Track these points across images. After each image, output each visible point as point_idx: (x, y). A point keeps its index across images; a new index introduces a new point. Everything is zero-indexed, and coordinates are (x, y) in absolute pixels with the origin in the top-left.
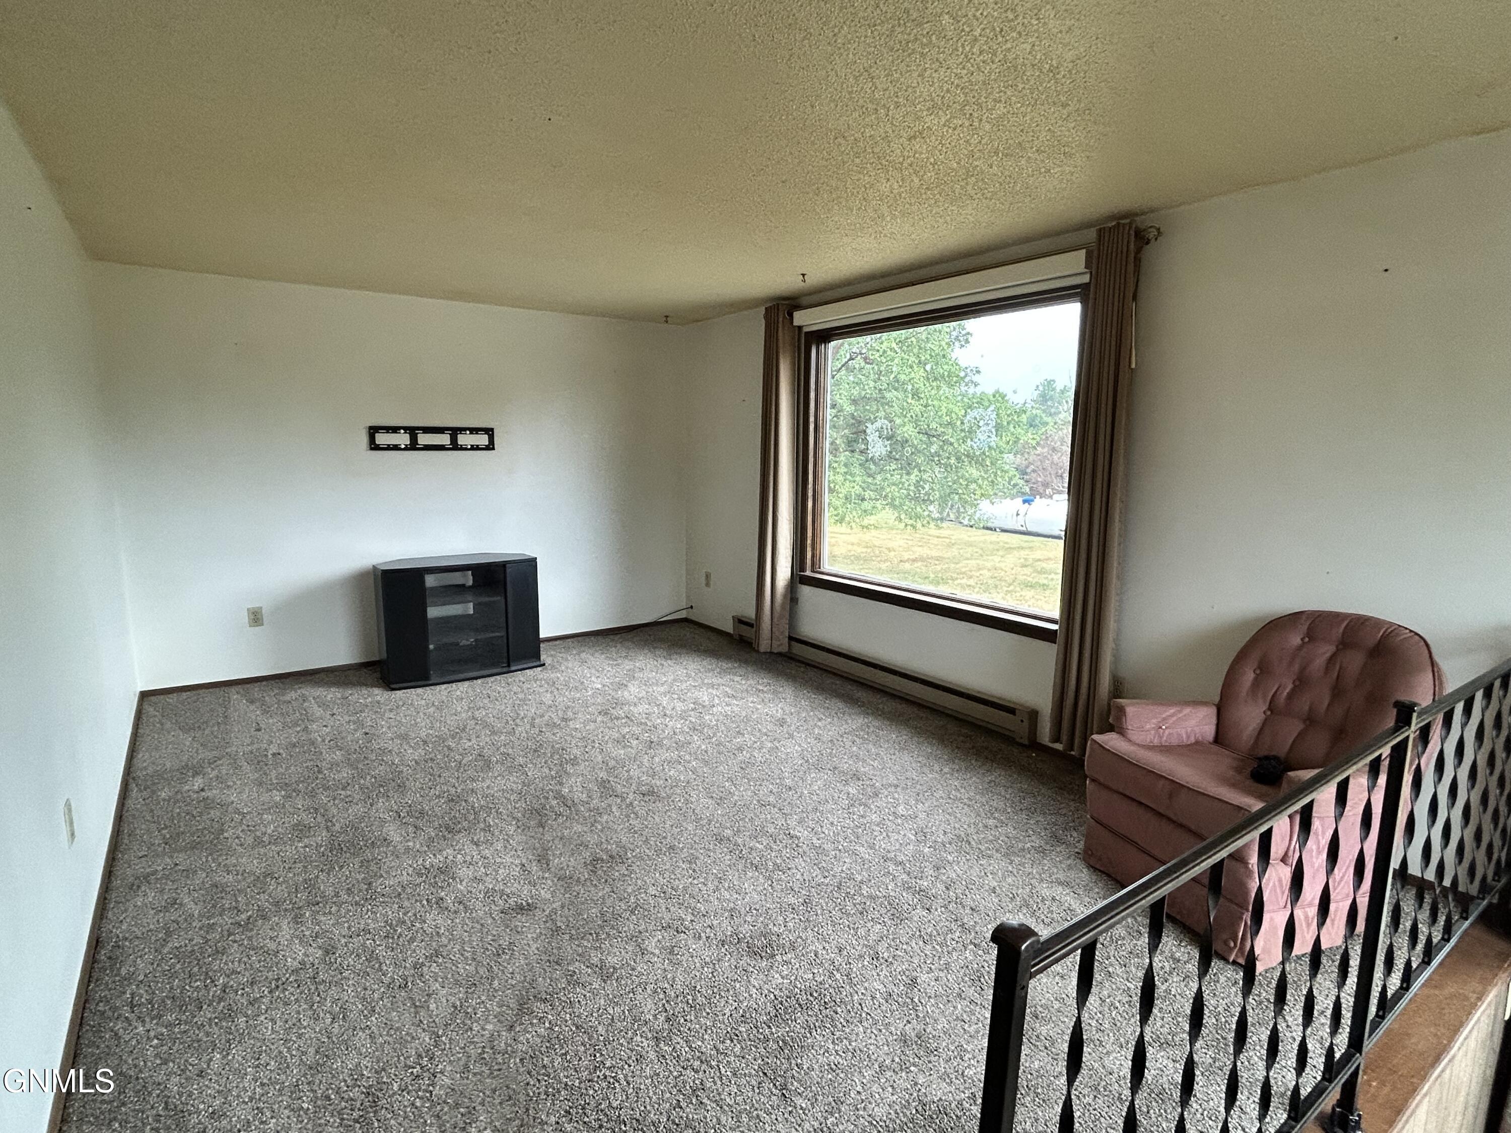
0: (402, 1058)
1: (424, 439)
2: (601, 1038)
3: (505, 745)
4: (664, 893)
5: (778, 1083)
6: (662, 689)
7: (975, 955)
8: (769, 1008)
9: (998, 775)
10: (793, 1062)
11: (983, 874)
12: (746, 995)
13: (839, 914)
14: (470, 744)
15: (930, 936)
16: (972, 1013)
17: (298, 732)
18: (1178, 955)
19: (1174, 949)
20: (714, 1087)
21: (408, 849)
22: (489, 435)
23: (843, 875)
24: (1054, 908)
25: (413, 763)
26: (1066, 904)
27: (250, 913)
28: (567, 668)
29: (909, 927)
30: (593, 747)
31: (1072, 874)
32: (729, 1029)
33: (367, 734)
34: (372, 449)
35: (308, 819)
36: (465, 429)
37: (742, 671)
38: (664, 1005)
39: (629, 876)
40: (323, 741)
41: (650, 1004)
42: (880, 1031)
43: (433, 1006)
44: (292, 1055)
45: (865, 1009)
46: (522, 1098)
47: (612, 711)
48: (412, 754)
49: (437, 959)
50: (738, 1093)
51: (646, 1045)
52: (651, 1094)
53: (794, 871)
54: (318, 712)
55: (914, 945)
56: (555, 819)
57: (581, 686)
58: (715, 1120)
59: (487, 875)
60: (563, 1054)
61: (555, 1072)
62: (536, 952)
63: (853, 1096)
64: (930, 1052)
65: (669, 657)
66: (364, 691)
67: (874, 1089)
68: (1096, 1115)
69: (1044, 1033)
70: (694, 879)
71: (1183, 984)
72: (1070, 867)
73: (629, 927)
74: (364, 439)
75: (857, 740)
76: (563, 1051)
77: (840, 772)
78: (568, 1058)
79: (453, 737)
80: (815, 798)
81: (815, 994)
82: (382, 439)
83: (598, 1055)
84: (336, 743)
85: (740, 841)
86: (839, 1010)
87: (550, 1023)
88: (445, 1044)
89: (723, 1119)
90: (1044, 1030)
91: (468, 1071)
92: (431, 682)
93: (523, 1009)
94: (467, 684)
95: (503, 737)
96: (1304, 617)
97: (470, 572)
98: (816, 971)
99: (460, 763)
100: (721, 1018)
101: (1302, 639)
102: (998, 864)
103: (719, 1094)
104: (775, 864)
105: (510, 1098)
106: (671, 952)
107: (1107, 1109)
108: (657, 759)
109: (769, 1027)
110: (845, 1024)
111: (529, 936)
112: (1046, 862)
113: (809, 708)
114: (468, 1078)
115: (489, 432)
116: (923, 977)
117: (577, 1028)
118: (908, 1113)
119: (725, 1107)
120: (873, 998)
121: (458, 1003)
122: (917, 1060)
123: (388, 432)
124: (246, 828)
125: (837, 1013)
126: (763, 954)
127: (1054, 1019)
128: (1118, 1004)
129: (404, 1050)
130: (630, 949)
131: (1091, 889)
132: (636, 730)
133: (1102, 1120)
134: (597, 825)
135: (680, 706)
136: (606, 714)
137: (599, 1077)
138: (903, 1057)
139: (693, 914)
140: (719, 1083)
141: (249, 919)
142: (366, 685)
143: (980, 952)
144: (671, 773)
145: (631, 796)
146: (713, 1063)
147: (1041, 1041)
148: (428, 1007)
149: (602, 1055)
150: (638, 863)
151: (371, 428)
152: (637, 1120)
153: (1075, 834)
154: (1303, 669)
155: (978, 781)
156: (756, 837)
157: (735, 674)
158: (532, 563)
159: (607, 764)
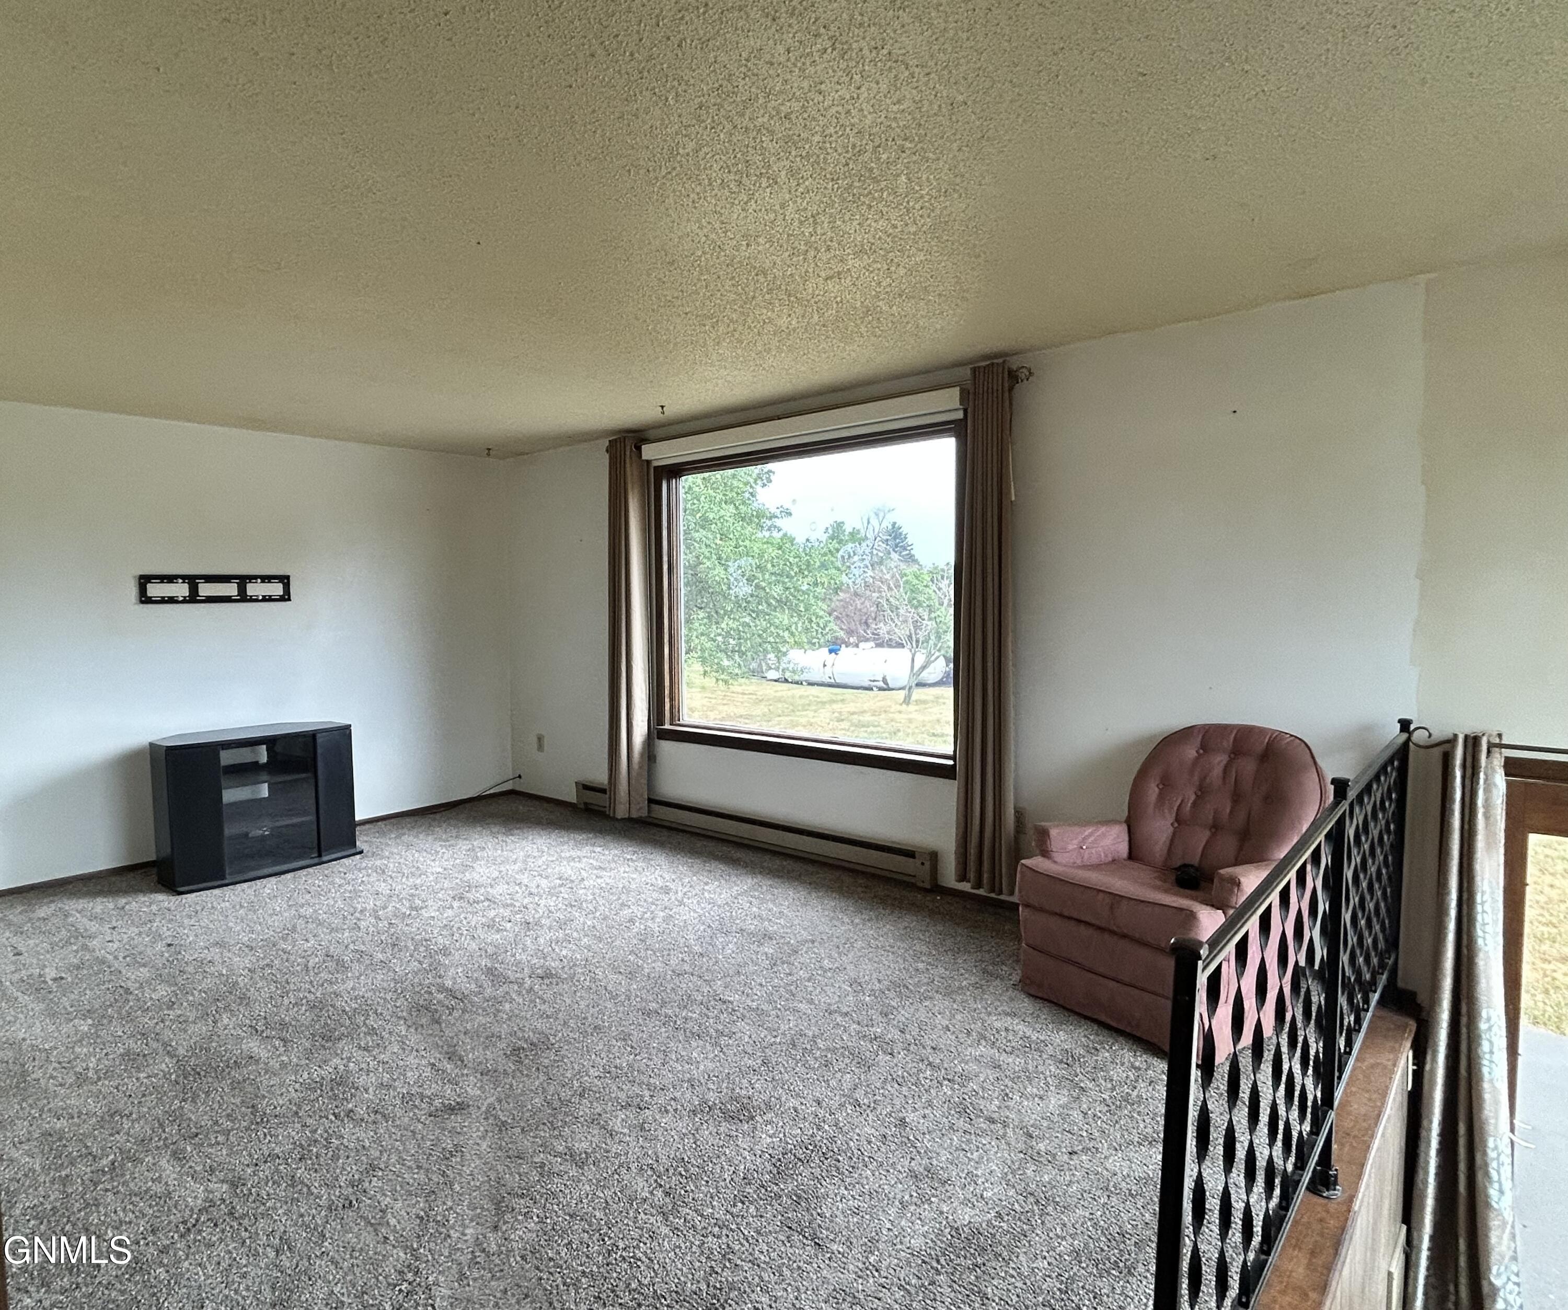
0: (381, 1278)
1: (206, 590)
2: (603, 1222)
3: (353, 942)
4: (609, 1072)
5: (807, 1235)
6: (516, 867)
7: (952, 1089)
8: (769, 1167)
9: (909, 920)
10: (814, 1213)
11: (931, 1015)
12: (740, 1158)
13: (803, 1070)
14: (309, 945)
15: (903, 1077)
16: (969, 1142)
17: (77, 951)
18: (1137, 1064)
19: (1132, 1060)
20: (743, 1249)
21: (283, 1065)
22: (284, 584)
23: (793, 1032)
24: (1011, 1037)
25: (246, 971)
26: (1021, 1033)
27: (112, 1157)
28: (392, 853)
29: (879, 1073)
30: (462, 934)
31: (1016, 1005)
32: (736, 1193)
33: (169, 945)
34: (142, 602)
35: (135, 1046)
36: (255, 577)
37: (600, 841)
38: (656, 1181)
39: (562, 1061)
40: (116, 958)
41: (641, 1182)
42: (888, 1171)
43: (393, 1222)
44: (243, 1298)
45: (866, 1153)
46: (539, 1292)
47: (468, 895)
48: (240, 963)
49: (375, 1173)
50: (770, 1250)
51: (656, 1221)
52: (680, 1266)
53: (739, 1035)
54: (94, 927)
55: (890, 1089)
56: (450, 1014)
57: (418, 872)
58: (757, 1279)
59: (395, 1080)
60: (566, 1245)
61: (566, 1262)
62: (489, 1150)
63: (884, 1232)
64: (944, 1183)
65: (509, 833)
66: (142, 898)
67: (903, 1223)
68: (1114, 1212)
69: (1043, 1149)
70: (636, 1055)
71: (1150, 1088)
72: (1012, 999)
73: (584, 1109)
74: (132, 591)
75: (753, 900)
76: (566, 1241)
77: (749, 934)
78: (574, 1247)
79: (284, 939)
80: (733, 961)
81: (811, 1148)
82: (154, 590)
83: (606, 1239)
84: (135, 959)
85: (670, 1012)
86: (841, 1159)
87: (538, 1217)
88: (427, 1256)
89: (766, 1277)
90: (1042, 1146)
91: (466, 1278)
92: (226, 881)
93: (500, 1207)
94: (273, 880)
95: (346, 934)
96: (1196, 731)
97: (265, 747)
98: (802, 1126)
99: (306, 966)
100: (723, 1184)
101: (1197, 752)
102: (940, 1003)
103: (751, 1254)
104: (717, 1031)
105: (527, 1296)
106: (642, 1129)
107: (1122, 1205)
108: (542, 941)
109: (777, 1184)
110: (851, 1169)
111: (474, 1135)
112: (986, 996)
113: (690, 874)
114: (469, 1285)
115: (285, 580)
116: (911, 1117)
117: (571, 1216)
118: (945, 1239)
119: (762, 1265)
120: (869, 1142)
121: (422, 1213)
122: (933, 1191)
123: (162, 582)
124: (57, 1065)
125: (839, 1161)
126: (742, 1117)
127: (1047, 1135)
128: (1099, 1114)
129: (380, 1271)
130: (596, 1132)
131: (1038, 1016)
132: (507, 913)
133: (1122, 1214)
134: (501, 1014)
135: (544, 883)
136: (461, 898)
137: (616, 1259)
138: (919, 1191)
139: (649, 1089)
140: (747, 1244)
141: (113, 1164)
142: (141, 891)
143: (956, 1086)
144: (564, 952)
145: (528, 982)
146: (734, 1227)
147: (1043, 1156)
148: (388, 1223)
149: (610, 1238)
150: (566, 1047)
151: (142, 577)
152: (676, 1292)
153: (1004, 968)
154: (1203, 779)
155: (892, 928)
156: (685, 1007)
157: (594, 845)
158: (344, 732)
159: (486, 952)
